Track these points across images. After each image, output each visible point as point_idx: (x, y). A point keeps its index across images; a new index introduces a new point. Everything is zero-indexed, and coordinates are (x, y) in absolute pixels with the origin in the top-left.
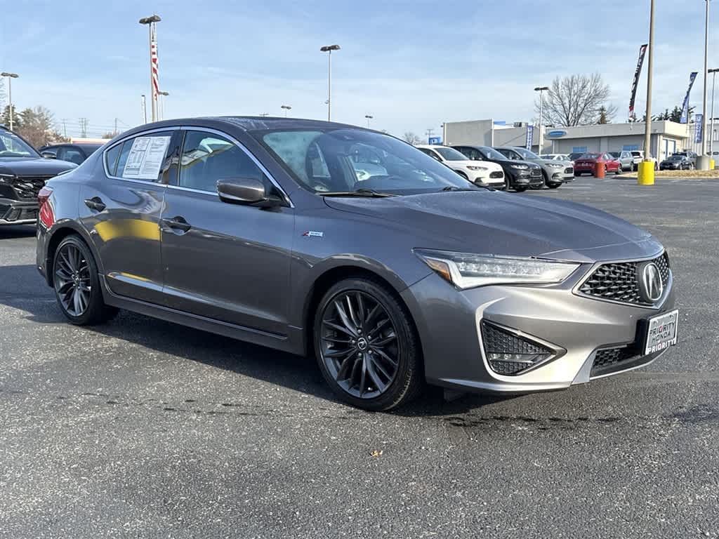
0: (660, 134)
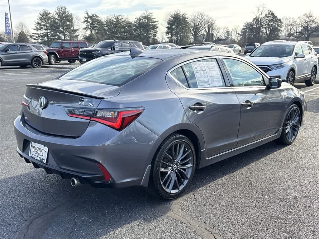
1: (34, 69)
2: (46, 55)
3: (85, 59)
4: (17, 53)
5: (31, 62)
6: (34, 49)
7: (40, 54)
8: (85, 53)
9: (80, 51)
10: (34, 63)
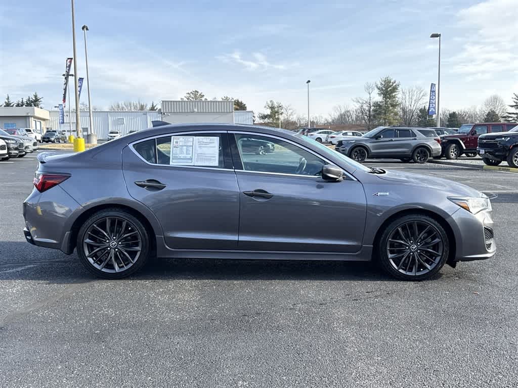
0: (31, 116)
1: (415, 164)
2: (439, 145)
3: (484, 150)
4: (392, 141)
5: (411, 154)
6: (420, 136)
7: (428, 143)
8: (485, 141)
9: (480, 138)
10: (417, 156)
